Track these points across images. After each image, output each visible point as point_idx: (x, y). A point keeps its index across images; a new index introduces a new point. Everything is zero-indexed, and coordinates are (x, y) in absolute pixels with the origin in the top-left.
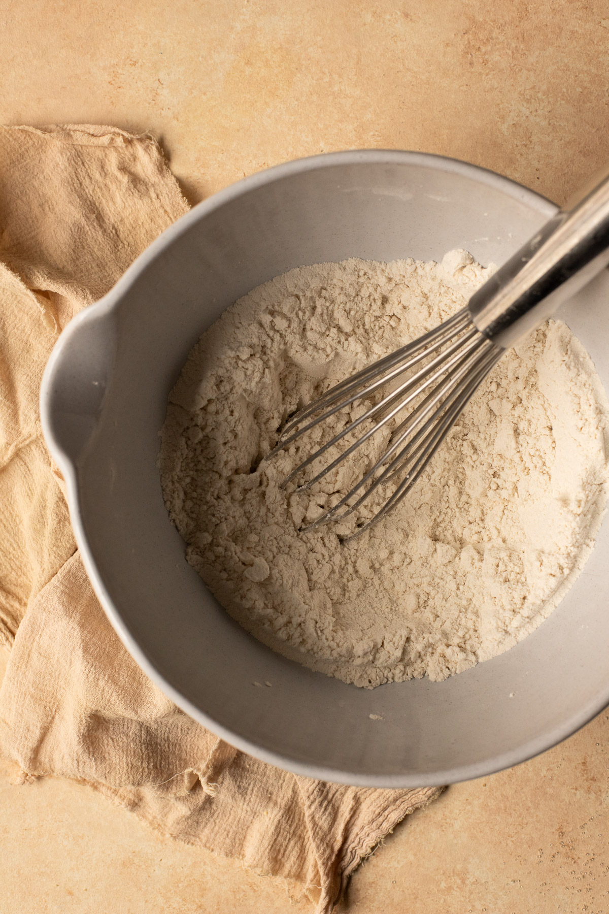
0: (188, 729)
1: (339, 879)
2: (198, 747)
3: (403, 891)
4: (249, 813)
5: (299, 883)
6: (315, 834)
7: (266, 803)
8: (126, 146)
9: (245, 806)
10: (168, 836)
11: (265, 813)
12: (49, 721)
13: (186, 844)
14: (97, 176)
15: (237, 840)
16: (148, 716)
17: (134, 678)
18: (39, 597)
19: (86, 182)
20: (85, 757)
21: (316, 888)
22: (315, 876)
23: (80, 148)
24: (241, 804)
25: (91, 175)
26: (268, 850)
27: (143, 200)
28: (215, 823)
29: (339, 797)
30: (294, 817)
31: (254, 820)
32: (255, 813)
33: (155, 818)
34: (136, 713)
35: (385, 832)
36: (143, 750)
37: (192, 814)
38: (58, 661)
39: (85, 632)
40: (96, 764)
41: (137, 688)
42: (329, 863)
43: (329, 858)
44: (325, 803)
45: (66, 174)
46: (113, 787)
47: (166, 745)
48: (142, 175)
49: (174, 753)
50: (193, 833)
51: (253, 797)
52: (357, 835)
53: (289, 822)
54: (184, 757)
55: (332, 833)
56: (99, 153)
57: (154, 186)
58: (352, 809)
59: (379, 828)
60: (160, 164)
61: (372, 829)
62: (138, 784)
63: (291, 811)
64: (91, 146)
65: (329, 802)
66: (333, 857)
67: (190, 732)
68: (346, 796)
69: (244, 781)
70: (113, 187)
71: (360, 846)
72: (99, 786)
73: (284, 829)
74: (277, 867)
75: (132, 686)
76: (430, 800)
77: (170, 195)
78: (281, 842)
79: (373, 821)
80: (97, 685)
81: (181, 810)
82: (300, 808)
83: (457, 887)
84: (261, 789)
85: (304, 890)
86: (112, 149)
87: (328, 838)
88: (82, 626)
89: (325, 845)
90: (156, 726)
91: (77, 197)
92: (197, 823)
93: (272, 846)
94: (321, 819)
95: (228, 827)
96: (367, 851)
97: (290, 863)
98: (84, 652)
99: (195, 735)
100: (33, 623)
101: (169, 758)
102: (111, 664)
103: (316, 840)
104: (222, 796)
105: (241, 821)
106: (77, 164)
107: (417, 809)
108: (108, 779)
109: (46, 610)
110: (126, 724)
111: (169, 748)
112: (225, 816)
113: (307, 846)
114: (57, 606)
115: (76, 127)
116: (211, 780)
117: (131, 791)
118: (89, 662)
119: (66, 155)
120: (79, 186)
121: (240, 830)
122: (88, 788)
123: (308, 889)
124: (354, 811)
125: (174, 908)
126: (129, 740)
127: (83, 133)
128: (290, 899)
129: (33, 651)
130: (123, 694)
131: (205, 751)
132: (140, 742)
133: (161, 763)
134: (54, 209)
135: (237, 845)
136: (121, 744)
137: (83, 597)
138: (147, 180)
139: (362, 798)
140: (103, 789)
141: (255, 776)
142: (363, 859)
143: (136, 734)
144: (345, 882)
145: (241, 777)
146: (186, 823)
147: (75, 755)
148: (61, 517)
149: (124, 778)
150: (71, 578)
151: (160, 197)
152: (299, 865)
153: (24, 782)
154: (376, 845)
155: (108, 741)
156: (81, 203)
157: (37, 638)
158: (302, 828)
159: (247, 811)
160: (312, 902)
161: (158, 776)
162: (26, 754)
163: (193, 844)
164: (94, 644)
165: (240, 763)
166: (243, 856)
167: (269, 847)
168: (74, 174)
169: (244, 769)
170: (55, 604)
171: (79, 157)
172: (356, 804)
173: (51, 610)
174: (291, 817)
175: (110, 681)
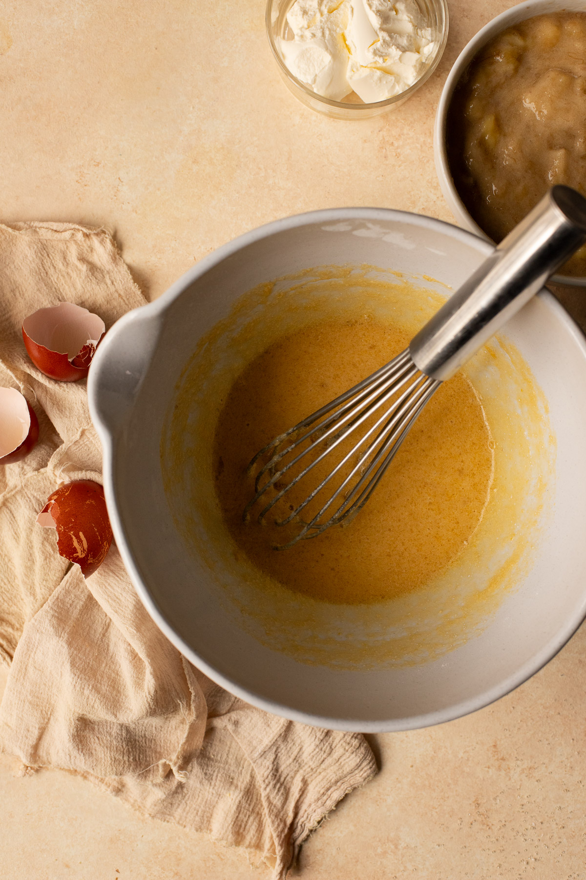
0: (161, 727)
1: (291, 848)
2: (171, 741)
3: (346, 856)
4: (214, 795)
5: (258, 852)
6: (271, 811)
7: (228, 787)
8: (85, 240)
9: (211, 790)
10: (147, 816)
11: (228, 795)
12: (45, 723)
13: (163, 822)
14: (60, 265)
15: (205, 818)
16: (125, 720)
17: (114, 687)
18: (33, 621)
19: (51, 271)
20: (75, 753)
21: (272, 856)
22: (271, 846)
23: (45, 242)
24: (208, 788)
25: (55, 265)
26: (231, 826)
27: (100, 286)
28: (186, 804)
29: (290, 780)
30: (252, 798)
31: (219, 801)
32: (220, 795)
33: (136, 801)
34: (116, 716)
35: (329, 808)
36: (124, 746)
37: (167, 797)
38: (50, 673)
39: (72, 649)
40: (85, 759)
41: (116, 696)
42: (283, 836)
43: (282, 831)
44: (278, 785)
45: (34, 265)
46: (100, 777)
47: (143, 741)
48: (98, 264)
49: (151, 747)
50: (168, 813)
51: (218, 782)
52: (306, 811)
53: (249, 802)
54: (158, 750)
55: (284, 810)
56: (61, 246)
57: (109, 273)
58: (301, 790)
59: (323, 805)
60: (114, 254)
61: (317, 806)
62: (121, 774)
63: (250, 793)
64: (55, 240)
65: (281, 785)
66: (286, 830)
67: (163, 729)
68: (296, 779)
69: (210, 769)
70: (74, 275)
71: (308, 820)
72: (88, 776)
73: (244, 808)
74: (240, 839)
75: (112, 694)
76: (366, 781)
77: (123, 282)
78: (242, 819)
79: (318, 799)
80: (83, 693)
81: (158, 794)
82: (257, 789)
83: (391, 851)
84: (224, 775)
85: (263, 858)
86: (72, 242)
87: (281, 814)
88: (70, 644)
89: (279, 820)
90: (134, 726)
91: (44, 285)
92: (171, 804)
93: (235, 822)
94: (275, 799)
95: (197, 807)
96: (314, 824)
97: (250, 835)
98: (71, 666)
99: (167, 732)
100: (29, 643)
101: (146, 751)
102: (95, 676)
103: (271, 816)
104: (191, 782)
105: (208, 802)
106: (43, 256)
107: (355, 789)
108: (95, 770)
109: (39, 631)
110: (108, 724)
111: (146, 743)
112: (195, 798)
113: (264, 821)
114: (48, 627)
115: (41, 224)
116: (181, 768)
117: (115, 780)
118: (75, 675)
119: (34, 248)
120: (45, 275)
121: (208, 809)
122: (79, 778)
123: (266, 857)
124: (303, 792)
125: (155, 876)
126: (112, 739)
127: (47, 230)
128: (251, 866)
129: (29, 665)
130: (104, 700)
131: (176, 745)
132: (121, 739)
133: (139, 756)
134: (23, 295)
135: (205, 822)
136: (105, 742)
137: (70, 619)
138: (103, 268)
139: (309, 780)
140: (92, 778)
141: (219, 765)
142: (311, 831)
143: (117, 733)
144: (297, 850)
145: (207, 766)
146: (162, 805)
147: (67, 750)
148: (47, 554)
149: (108, 769)
150: (60, 604)
151: (115, 283)
152: (258, 837)
153: (25, 775)
154: (322, 819)
155: (95, 740)
156: (47, 291)
157: (32, 655)
158: (259, 806)
159: (213, 794)
160: (269, 868)
161: (137, 767)
162: (27, 750)
163: (168, 822)
164: (80, 659)
165: (206, 754)
166: (211, 830)
167: (233, 823)
168: (41, 265)
169: (209, 759)
170: (47, 626)
171: (45, 249)
172: (304, 785)
173: (44, 631)
174: (250, 798)
175: (93, 691)
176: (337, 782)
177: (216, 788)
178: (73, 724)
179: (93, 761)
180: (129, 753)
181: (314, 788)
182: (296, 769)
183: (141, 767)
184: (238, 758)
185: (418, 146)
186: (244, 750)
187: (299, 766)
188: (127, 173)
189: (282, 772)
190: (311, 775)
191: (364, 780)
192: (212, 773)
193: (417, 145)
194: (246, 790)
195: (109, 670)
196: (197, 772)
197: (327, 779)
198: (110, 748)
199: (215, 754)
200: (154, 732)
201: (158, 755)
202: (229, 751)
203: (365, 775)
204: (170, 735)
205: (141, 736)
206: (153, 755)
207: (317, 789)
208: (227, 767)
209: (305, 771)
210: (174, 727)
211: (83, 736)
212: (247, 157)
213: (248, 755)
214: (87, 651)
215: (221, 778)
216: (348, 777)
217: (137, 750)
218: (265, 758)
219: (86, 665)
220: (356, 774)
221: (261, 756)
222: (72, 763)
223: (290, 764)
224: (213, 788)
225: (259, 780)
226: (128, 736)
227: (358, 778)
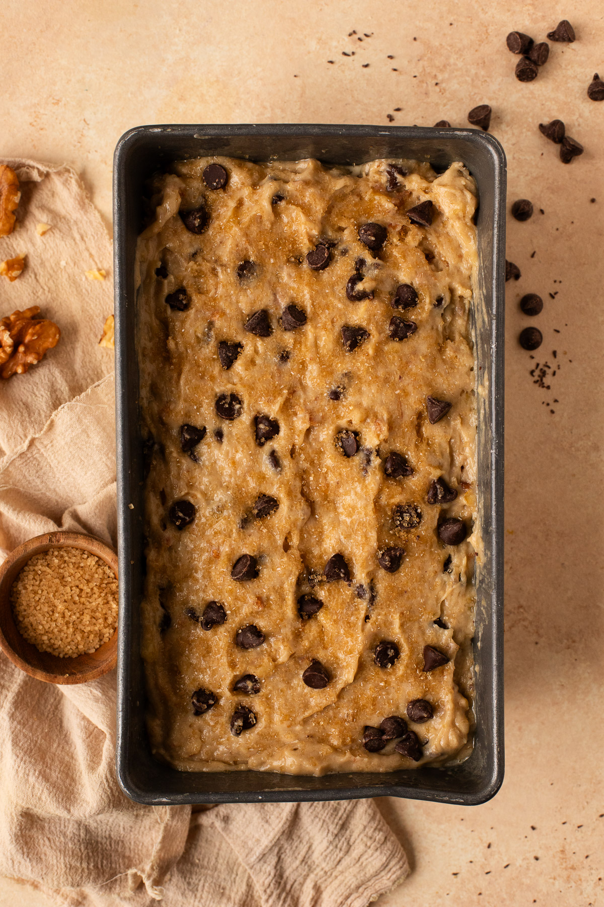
176: (358, 888)
177: (203, 901)
178: (15, 820)
179: (42, 869)
180: (89, 859)
181: (330, 897)
182: (305, 873)
183: (104, 876)
184: (230, 862)
185: (469, 79)
186: (237, 852)
187: (310, 870)
188: (95, 114)
189: (287, 878)
190: (325, 880)
191: (394, 884)
192: (197, 882)
193: (467, 78)
194: (242, 903)
195: (62, 751)
196: (178, 881)
197: (346, 884)
198: (65, 852)
199: (201, 859)
200: (122, 832)
201: (126, 861)
202: (218, 854)
203: (394, 877)
204: (142, 837)
205: (105, 837)
206: (121, 860)
207: (333, 897)
208: (216, 874)
209: (317, 875)
210: (147, 827)
211: (29, 836)
212: (248, 93)
213: (243, 859)
214: (34, 726)
215: (209, 889)
216: (372, 881)
217: (100, 855)
218: (265, 862)
219: (32, 744)
220: (382, 877)
221: (260, 860)
222: (16, 870)
223: (297, 868)
224: (199, 901)
225: (258, 890)
226: (87, 837)
227: (385, 882)
